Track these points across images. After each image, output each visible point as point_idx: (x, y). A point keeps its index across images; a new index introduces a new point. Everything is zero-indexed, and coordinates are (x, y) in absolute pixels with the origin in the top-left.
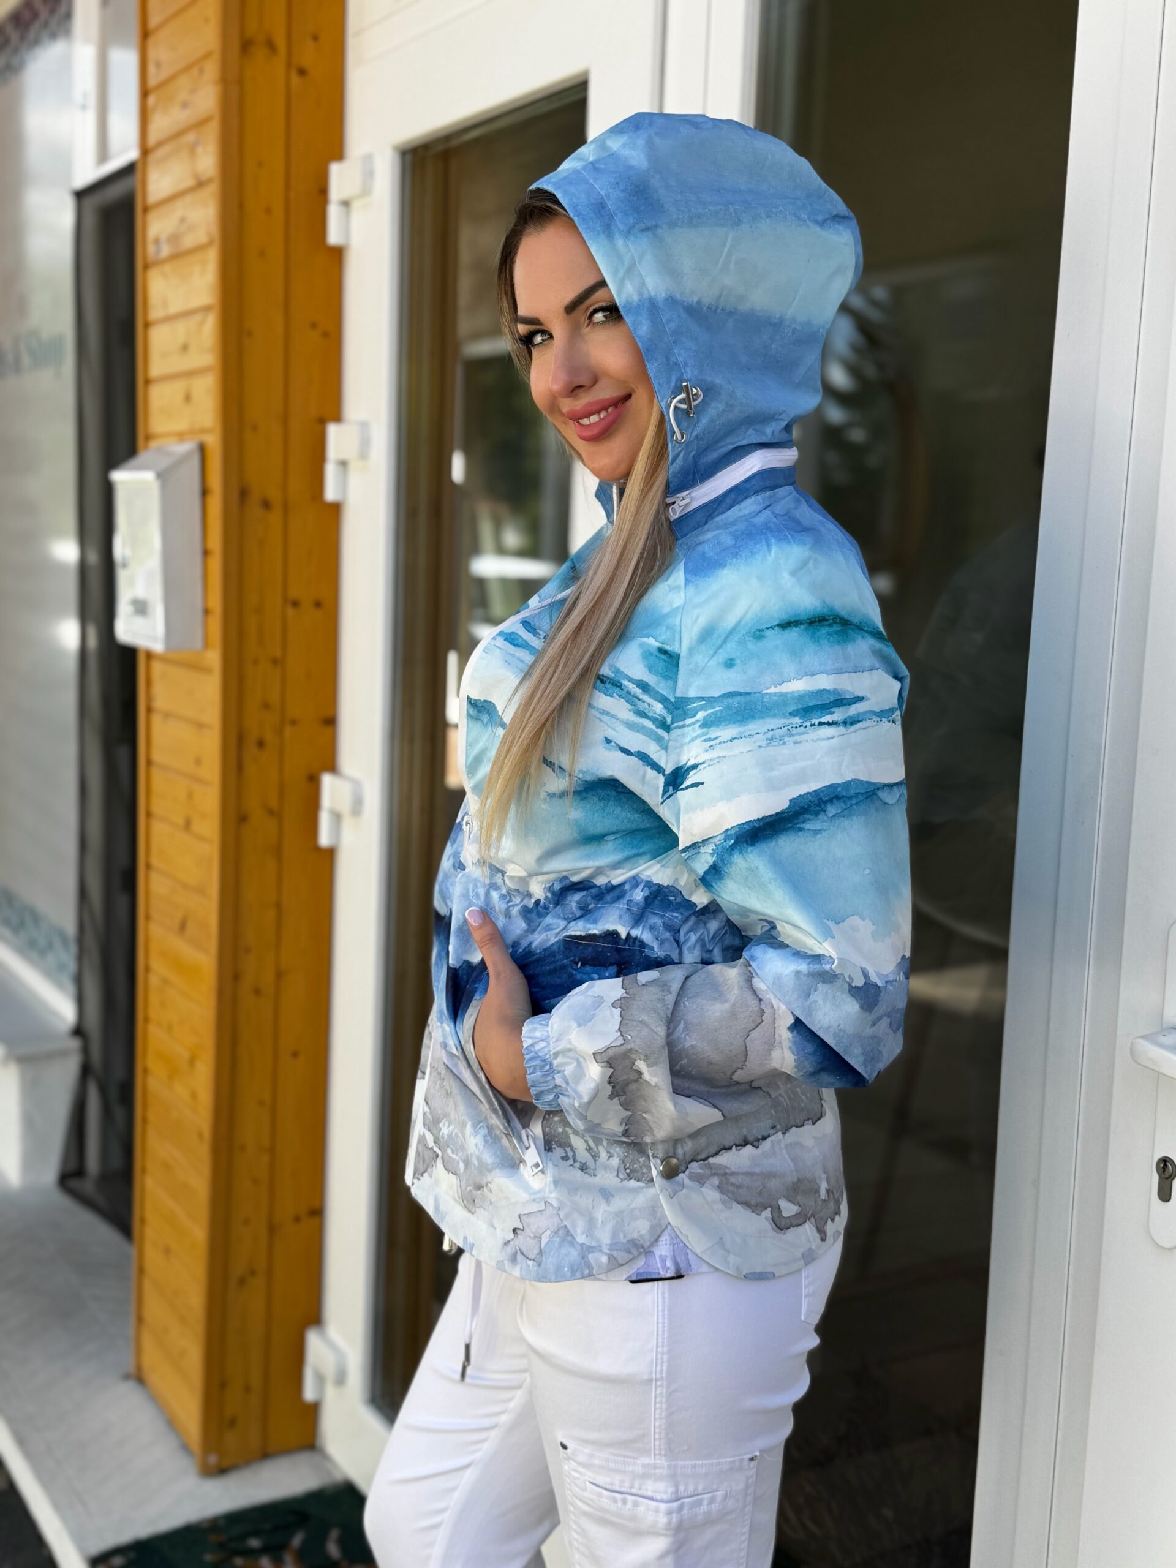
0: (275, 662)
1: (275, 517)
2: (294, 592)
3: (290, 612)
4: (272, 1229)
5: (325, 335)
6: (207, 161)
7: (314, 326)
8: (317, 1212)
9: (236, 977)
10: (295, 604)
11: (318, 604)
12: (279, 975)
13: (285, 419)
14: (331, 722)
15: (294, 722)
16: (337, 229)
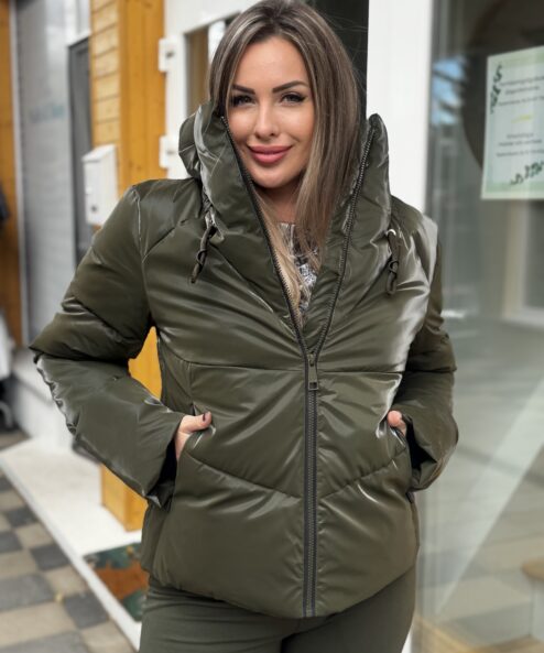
6: (114, 40)
16: (163, 65)
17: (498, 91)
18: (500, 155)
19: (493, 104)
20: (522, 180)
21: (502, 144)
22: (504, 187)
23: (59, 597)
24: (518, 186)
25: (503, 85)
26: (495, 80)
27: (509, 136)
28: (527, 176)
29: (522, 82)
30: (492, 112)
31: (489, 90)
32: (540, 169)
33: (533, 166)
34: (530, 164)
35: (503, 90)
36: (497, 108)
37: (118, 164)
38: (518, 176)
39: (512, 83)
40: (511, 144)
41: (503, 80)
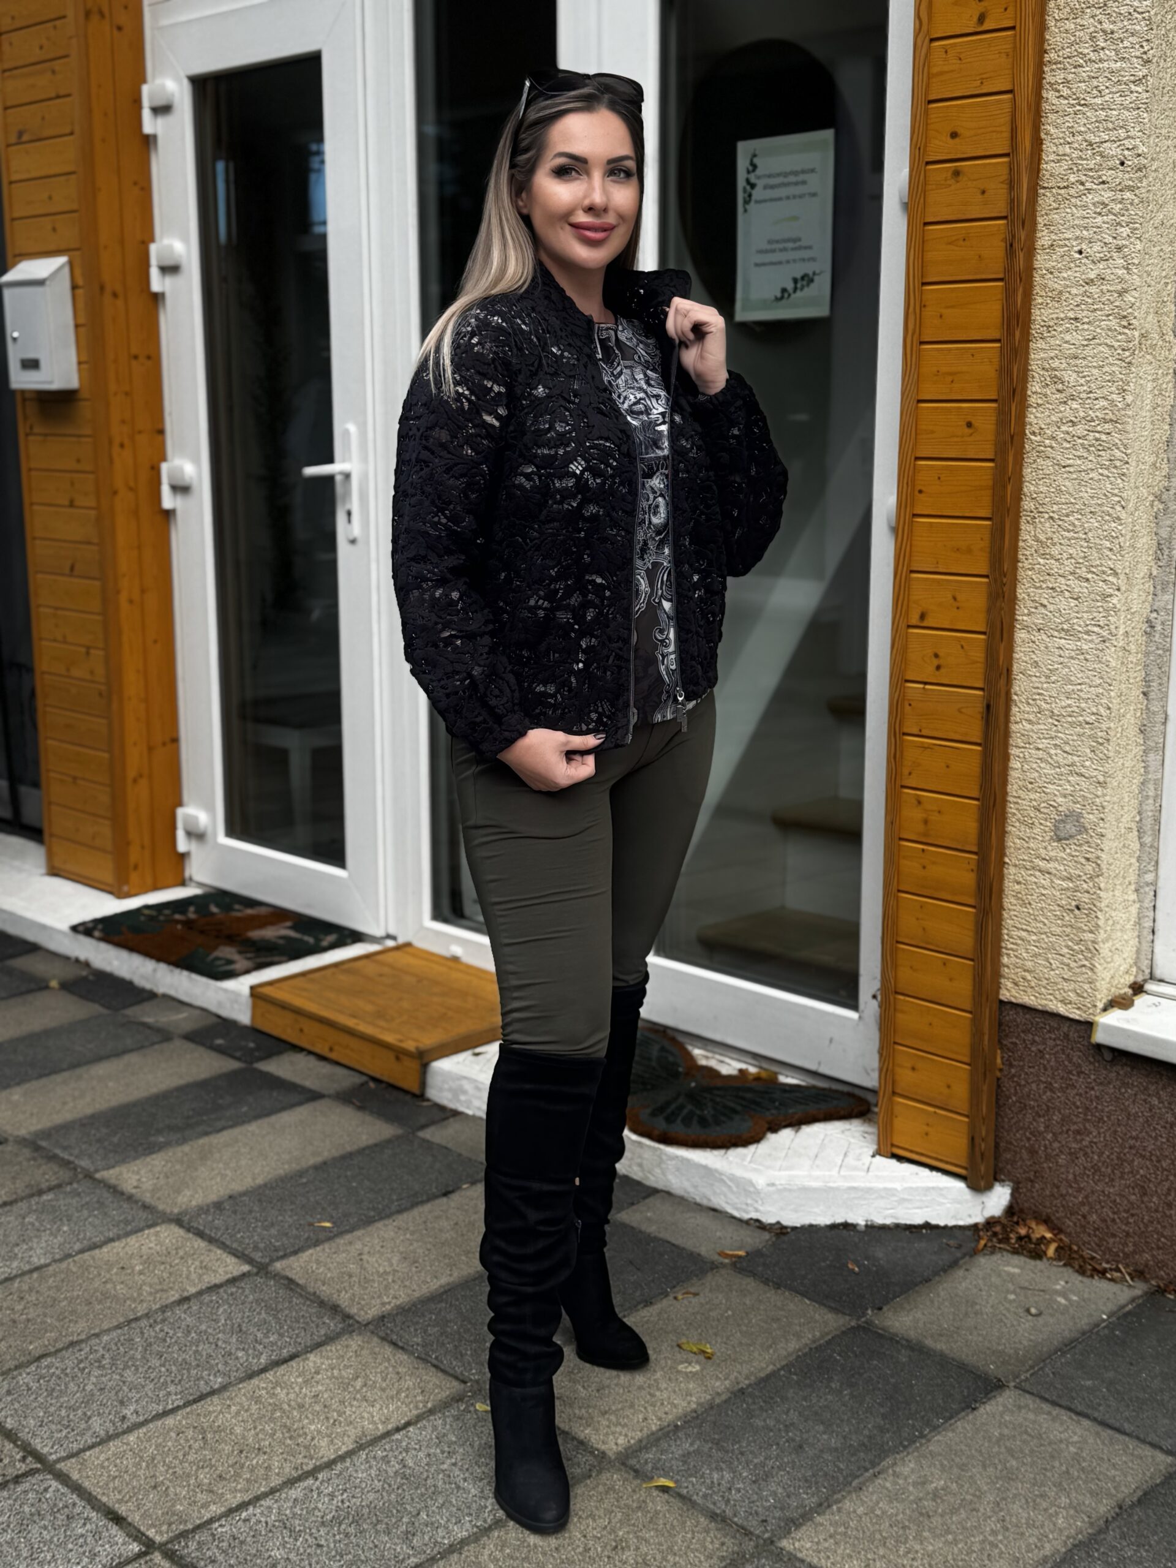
0: (127, 394)
1: (120, 302)
2: (134, 350)
3: (134, 363)
4: (150, 749)
5: (142, 189)
7: (135, 184)
8: (175, 740)
9: (118, 592)
10: (136, 357)
11: (149, 358)
12: (143, 591)
13: (122, 242)
14: (161, 432)
15: (140, 432)
16: (149, 124)
17: (753, 186)
18: (757, 265)
19: (747, 202)
20: (789, 295)
21: (760, 252)
22: (765, 305)
23: (54, 984)
24: (784, 302)
25: (758, 178)
26: (749, 172)
27: (770, 242)
28: (795, 290)
29: (786, 175)
30: (745, 211)
31: (741, 183)
32: (812, 281)
33: (803, 278)
34: (798, 276)
35: (760, 183)
36: (752, 206)
37: (74, 287)
38: (784, 290)
39: (770, 176)
40: (773, 251)
41: (758, 172)
